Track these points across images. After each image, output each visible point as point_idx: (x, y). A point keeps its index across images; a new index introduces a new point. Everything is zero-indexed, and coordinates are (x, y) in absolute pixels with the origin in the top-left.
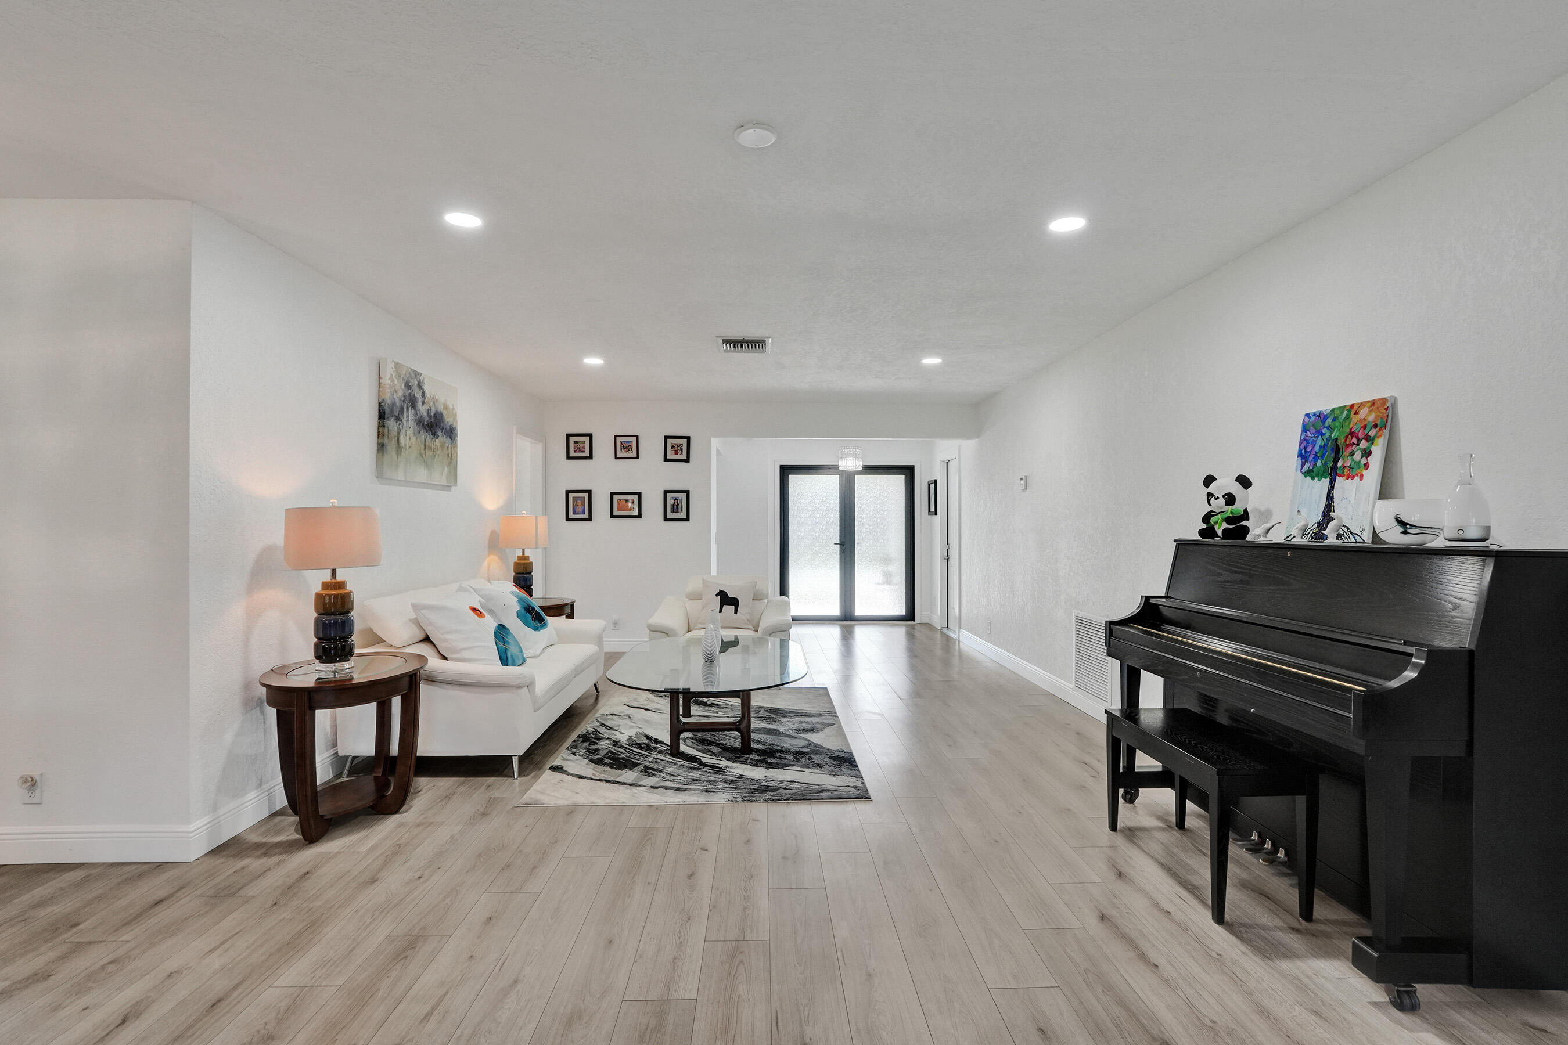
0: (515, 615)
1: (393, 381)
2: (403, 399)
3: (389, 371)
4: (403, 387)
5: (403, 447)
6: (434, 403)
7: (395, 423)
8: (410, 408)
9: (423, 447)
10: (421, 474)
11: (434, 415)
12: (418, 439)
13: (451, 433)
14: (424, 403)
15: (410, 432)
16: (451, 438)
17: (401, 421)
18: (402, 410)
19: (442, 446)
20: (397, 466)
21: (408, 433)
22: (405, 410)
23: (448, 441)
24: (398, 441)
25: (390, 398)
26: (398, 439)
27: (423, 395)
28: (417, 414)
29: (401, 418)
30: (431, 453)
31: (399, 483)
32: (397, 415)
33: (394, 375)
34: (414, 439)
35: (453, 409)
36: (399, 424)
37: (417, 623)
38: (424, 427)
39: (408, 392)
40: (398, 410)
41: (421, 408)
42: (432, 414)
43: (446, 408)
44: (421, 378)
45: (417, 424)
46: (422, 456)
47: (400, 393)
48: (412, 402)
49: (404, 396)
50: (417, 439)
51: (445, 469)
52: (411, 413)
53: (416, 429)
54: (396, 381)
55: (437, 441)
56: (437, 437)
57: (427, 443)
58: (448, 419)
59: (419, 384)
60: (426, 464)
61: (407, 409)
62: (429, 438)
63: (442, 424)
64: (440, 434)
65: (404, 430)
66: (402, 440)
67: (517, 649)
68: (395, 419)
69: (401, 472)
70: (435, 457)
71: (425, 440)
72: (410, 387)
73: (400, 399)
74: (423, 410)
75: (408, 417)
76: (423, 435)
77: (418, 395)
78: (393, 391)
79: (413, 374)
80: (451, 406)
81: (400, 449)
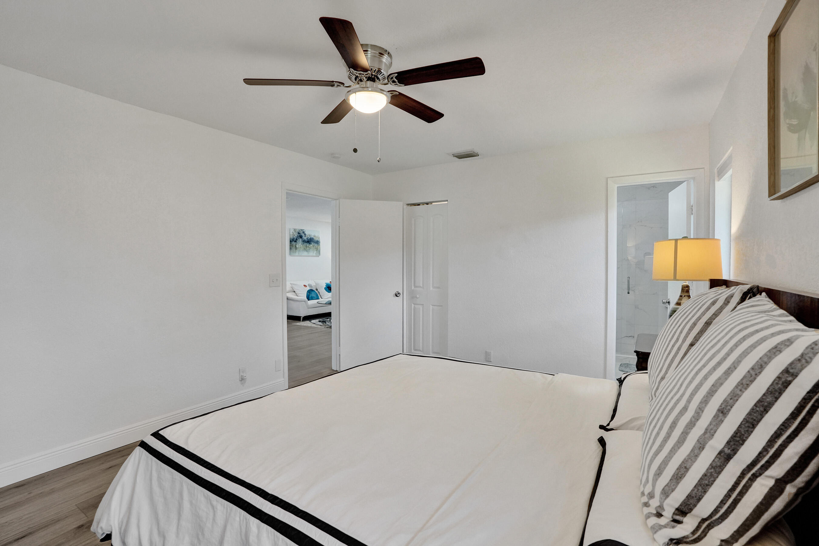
0: (324, 289)
1: (293, 233)
3: (292, 231)
4: (297, 234)
5: (298, 248)
6: (310, 236)
7: (294, 243)
8: (300, 239)
9: (305, 247)
10: (305, 253)
11: (310, 239)
13: (318, 242)
14: (305, 237)
15: (300, 244)
16: (317, 244)
17: (297, 242)
18: (297, 239)
19: (313, 246)
20: (296, 252)
21: (299, 244)
22: (298, 239)
23: (316, 245)
26: (296, 246)
27: (305, 234)
28: (303, 239)
30: (309, 248)
31: (297, 256)
35: (318, 236)
37: (292, 287)
38: (305, 242)
39: (299, 235)
43: (315, 236)
44: (304, 231)
46: (305, 249)
47: (296, 236)
48: (301, 237)
50: (303, 245)
51: (315, 252)
52: (300, 240)
53: (303, 243)
54: (294, 233)
55: (311, 245)
56: (311, 244)
57: (307, 246)
58: (316, 239)
59: (303, 232)
60: (307, 251)
61: (299, 239)
62: (308, 245)
63: (313, 241)
64: (312, 243)
65: (298, 244)
66: (297, 246)
67: (315, 295)
68: (295, 241)
69: (297, 254)
70: (311, 249)
71: (306, 245)
72: (300, 233)
73: (296, 237)
74: (305, 238)
75: (299, 241)
76: (305, 244)
77: (303, 235)
78: (294, 235)
79: (300, 230)
80: (317, 236)
81: (296, 249)
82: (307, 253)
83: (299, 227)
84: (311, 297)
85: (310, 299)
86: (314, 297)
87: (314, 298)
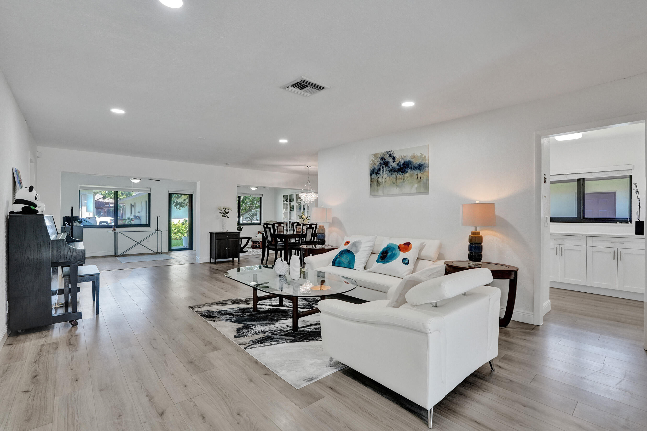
2: (379, 165)
3: (372, 158)
4: (379, 161)
5: (381, 183)
6: (403, 159)
7: (375, 175)
8: (384, 167)
10: (395, 190)
11: (403, 164)
13: (420, 167)
14: (394, 162)
16: (420, 170)
17: (379, 173)
18: (379, 169)
20: (378, 190)
21: (384, 177)
22: (381, 169)
23: (417, 172)
24: (378, 181)
25: (372, 168)
27: (394, 158)
29: (379, 172)
30: (402, 181)
32: (376, 172)
33: (373, 159)
34: (388, 178)
35: (422, 155)
36: (378, 175)
38: (395, 171)
39: (382, 162)
40: (377, 170)
41: (392, 164)
42: (402, 164)
43: (414, 157)
44: (392, 153)
45: (390, 172)
46: (394, 183)
47: (378, 164)
48: (386, 164)
49: (381, 164)
50: (390, 177)
51: (416, 185)
52: (386, 169)
54: (375, 160)
55: (407, 175)
56: (407, 172)
57: (398, 177)
58: (416, 162)
59: (390, 156)
60: (398, 186)
61: (383, 168)
62: (399, 175)
63: (410, 166)
64: (409, 170)
65: (381, 176)
66: (380, 180)
67: (347, 261)
68: (377, 173)
69: (380, 192)
70: (406, 181)
71: (396, 176)
72: (384, 159)
74: (394, 165)
75: (383, 171)
76: (394, 175)
77: (390, 160)
78: (375, 164)
79: (385, 154)
80: (419, 154)
81: (379, 184)
83: (381, 150)
84: (339, 261)
85: (335, 265)
86: (344, 263)
87: (343, 265)
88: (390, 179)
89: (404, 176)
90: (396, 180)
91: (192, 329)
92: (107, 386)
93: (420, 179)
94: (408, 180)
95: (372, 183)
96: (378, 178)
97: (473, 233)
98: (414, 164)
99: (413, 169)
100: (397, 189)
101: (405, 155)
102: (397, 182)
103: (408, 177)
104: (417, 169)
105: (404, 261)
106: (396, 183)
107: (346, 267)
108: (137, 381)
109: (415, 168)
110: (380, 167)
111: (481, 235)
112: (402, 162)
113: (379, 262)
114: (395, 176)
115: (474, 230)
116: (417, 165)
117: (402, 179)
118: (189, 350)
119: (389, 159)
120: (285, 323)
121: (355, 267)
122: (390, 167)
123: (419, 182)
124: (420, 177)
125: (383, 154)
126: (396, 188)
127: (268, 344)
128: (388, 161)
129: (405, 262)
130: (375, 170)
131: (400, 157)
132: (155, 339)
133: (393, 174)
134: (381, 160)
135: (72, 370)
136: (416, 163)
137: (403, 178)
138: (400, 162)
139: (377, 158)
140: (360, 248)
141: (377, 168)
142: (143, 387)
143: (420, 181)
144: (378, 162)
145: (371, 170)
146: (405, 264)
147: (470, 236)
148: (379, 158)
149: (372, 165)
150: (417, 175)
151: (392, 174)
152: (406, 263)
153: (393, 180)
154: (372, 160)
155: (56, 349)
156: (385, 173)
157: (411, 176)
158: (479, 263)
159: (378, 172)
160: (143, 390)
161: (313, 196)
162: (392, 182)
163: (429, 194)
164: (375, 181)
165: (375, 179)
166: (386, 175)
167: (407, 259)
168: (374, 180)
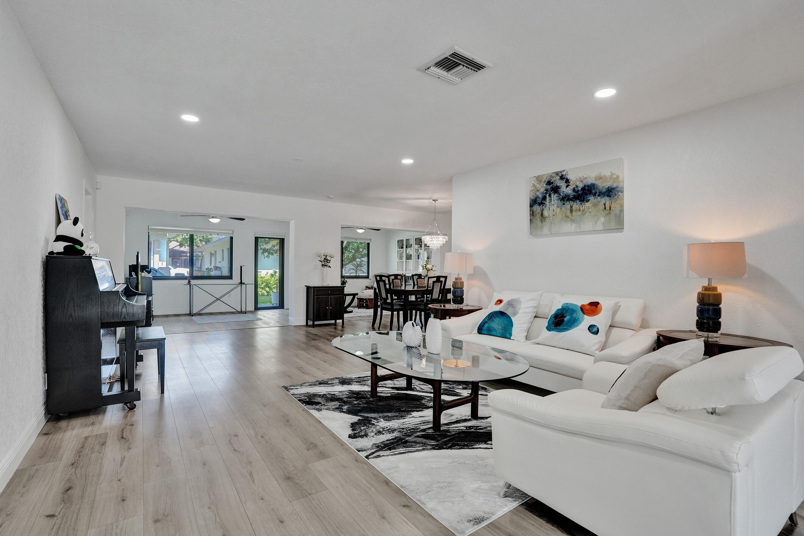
1: (535, 187)
2: (545, 192)
3: (533, 181)
4: (545, 185)
5: (547, 217)
6: (581, 181)
7: (538, 207)
8: (552, 195)
10: (570, 227)
11: (582, 189)
12: (563, 209)
13: (610, 192)
15: (554, 207)
16: (610, 196)
17: (544, 204)
18: (544, 198)
20: (542, 227)
21: (552, 208)
22: (548, 197)
23: (604, 199)
24: (542, 215)
25: (533, 196)
27: (567, 181)
28: (560, 195)
30: (580, 213)
32: (540, 201)
33: (535, 183)
34: (558, 210)
35: (612, 174)
36: (542, 206)
38: (569, 200)
39: (549, 187)
40: (541, 199)
41: (564, 190)
42: (580, 189)
43: (600, 178)
44: (564, 173)
45: (561, 201)
46: (567, 217)
47: (542, 190)
48: (556, 190)
49: (546, 190)
50: (561, 209)
51: (602, 219)
52: (554, 197)
53: (560, 203)
54: (538, 186)
55: (588, 204)
56: (588, 201)
57: (574, 208)
58: (602, 185)
59: (562, 178)
60: (573, 221)
61: (550, 196)
62: (576, 205)
63: (593, 191)
64: (591, 198)
65: (547, 207)
66: (546, 213)
67: (500, 327)
68: (541, 204)
69: (546, 230)
70: (587, 214)
71: (571, 207)
72: (552, 183)
73: (543, 193)
74: (568, 191)
75: (550, 200)
76: (568, 205)
77: (562, 184)
78: (538, 191)
79: (553, 175)
80: (608, 174)
81: (544, 218)
82: (574, 225)
83: (548, 169)
84: (488, 327)
85: (483, 332)
86: (495, 331)
87: (494, 333)
88: (561, 212)
89: (584, 206)
90: (570, 213)
91: (288, 421)
92: (166, 514)
93: (610, 209)
94: (590, 212)
95: (533, 218)
96: (542, 211)
97: (706, 289)
98: (601, 188)
99: (599, 196)
100: (572, 224)
101: (585, 176)
102: (572, 216)
103: (590, 207)
104: (604, 196)
105: (590, 329)
106: (570, 217)
107: (499, 335)
108: (209, 508)
109: (602, 194)
110: (545, 194)
111: (718, 291)
112: (581, 186)
113: (551, 330)
114: (569, 207)
115: (706, 284)
116: (604, 190)
117: (580, 210)
118: (285, 457)
119: (560, 183)
120: (420, 417)
121: (514, 336)
122: (561, 194)
123: (607, 214)
124: (610, 207)
125: (551, 176)
126: (570, 224)
127: (401, 452)
128: (558, 185)
129: (593, 331)
130: (538, 199)
131: (577, 179)
132: (237, 436)
133: (566, 204)
134: (547, 184)
135: (119, 480)
136: (602, 187)
137: (581, 208)
138: (577, 186)
139: (541, 182)
140: (520, 309)
141: (541, 196)
142: (218, 520)
143: (610, 213)
144: (542, 188)
145: (532, 199)
146: (593, 333)
147: (699, 294)
148: (545, 181)
149: (533, 193)
150: (605, 204)
151: (564, 204)
152: (595, 332)
153: (566, 212)
154: (534, 185)
155: (103, 444)
156: (553, 203)
157: (595, 205)
158: (715, 335)
159: (543, 202)
160: (217, 524)
161: (441, 239)
162: (564, 215)
163: (624, 231)
164: (538, 215)
165: (538, 212)
166: (556, 205)
167: (596, 326)
168: (536, 213)
